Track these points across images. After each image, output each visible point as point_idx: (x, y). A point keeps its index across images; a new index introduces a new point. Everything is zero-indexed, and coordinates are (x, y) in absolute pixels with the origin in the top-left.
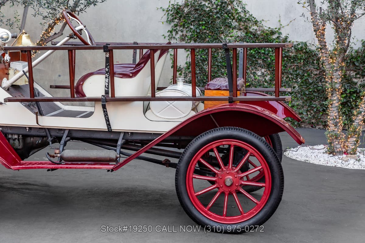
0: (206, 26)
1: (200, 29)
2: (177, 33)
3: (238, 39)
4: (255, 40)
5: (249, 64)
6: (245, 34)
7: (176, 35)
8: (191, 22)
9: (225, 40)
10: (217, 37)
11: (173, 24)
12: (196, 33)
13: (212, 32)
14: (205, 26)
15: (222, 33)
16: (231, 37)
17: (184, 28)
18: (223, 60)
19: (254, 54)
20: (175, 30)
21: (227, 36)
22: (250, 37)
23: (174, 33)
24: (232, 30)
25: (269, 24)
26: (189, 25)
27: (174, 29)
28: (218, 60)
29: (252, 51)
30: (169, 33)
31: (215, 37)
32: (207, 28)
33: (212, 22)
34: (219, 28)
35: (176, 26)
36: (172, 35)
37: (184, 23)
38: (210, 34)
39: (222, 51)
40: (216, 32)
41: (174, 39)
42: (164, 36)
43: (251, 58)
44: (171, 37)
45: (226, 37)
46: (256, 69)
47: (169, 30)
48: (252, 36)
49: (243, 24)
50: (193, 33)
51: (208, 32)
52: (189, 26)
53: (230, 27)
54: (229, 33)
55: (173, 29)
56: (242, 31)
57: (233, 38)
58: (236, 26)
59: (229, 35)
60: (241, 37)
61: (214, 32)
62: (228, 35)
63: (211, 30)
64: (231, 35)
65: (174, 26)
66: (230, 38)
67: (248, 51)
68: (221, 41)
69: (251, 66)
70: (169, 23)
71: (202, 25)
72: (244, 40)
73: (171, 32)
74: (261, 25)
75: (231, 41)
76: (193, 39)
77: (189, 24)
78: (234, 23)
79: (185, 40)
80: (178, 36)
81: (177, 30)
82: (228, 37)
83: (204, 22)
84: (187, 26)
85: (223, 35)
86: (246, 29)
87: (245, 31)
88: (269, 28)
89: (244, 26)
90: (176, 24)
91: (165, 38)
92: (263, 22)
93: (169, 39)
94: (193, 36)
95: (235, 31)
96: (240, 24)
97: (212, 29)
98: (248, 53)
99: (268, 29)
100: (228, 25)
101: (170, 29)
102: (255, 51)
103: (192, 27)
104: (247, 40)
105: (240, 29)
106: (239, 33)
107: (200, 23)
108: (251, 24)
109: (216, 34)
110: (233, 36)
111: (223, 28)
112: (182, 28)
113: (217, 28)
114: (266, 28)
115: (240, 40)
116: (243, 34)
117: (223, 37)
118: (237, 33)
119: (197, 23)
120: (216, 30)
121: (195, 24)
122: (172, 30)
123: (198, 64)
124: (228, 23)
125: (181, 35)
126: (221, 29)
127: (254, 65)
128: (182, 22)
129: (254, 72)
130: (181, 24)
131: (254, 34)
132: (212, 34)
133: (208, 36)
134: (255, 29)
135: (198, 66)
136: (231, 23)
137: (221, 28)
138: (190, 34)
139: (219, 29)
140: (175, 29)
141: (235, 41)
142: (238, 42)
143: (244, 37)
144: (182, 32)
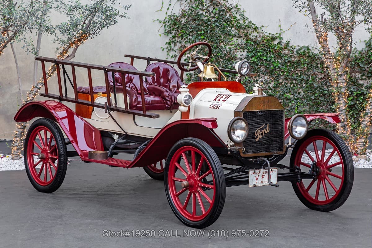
0: (205, 36)
1: (199, 39)
2: (175, 44)
3: (238, 47)
4: (256, 47)
6: (245, 42)
7: (174, 47)
8: (189, 33)
9: (225, 48)
10: (217, 46)
11: (170, 36)
13: (212, 42)
14: (204, 36)
15: (222, 42)
16: (232, 45)
17: (183, 39)
19: (256, 61)
20: (173, 42)
21: (227, 44)
22: (251, 44)
23: (172, 45)
24: (232, 38)
25: (269, 30)
26: (187, 36)
27: (172, 40)
29: (253, 59)
30: (167, 45)
31: (215, 46)
32: (206, 37)
33: (211, 31)
34: (218, 36)
35: (174, 37)
36: (171, 47)
37: (182, 34)
38: (210, 43)
39: (223, 60)
40: (216, 41)
41: (173, 51)
42: (162, 49)
43: (253, 66)
44: (169, 49)
45: (226, 45)
47: (167, 42)
48: (252, 43)
49: (243, 31)
51: (207, 41)
52: (188, 37)
53: (229, 35)
54: (229, 41)
55: (171, 41)
56: (242, 39)
57: (233, 46)
58: (236, 34)
59: (229, 44)
60: (242, 45)
61: (213, 41)
62: (227, 43)
63: (210, 40)
64: (231, 43)
65: (172, 38)
66: (231, 47)
67: (249, 59)
68: (221, 50)
70: (167, 35)
71: (201, 35)
72: (245, 48)
73: (169, 44)
74: (261, 31)
75: (231, 49)
77: (187, 34)
78: (234, 31)
80: (177, 48)
81: (176, 42)
82: (228, 45)
83: (203, 32)
84: (185, 37)
85: (222, 43)
86: (246, 36)
87: (245, 38)
88: (270, 34)
89: (244, 34)
90: (174, 35)
91: (163, 50)
92: (263, 29)
93: (167, 52)
95: (235, 39)
96: (239, 32)
97: (211, 38)
98: (250, 60)
99: (268, 35)
100: (227, 33)
101: (168, 41)
102: (257, 59)
103: (191, 37)
104: (248, 47)
105: (241, 37)
106: (239, 41)
107: (199, 33)
108: (251, 31)
109: (216, 43)
110: (234, 45)
111: (222, 37)
112: (180, 39)
113: (216, 37)
114: (266, 34)
115: (241, 48)
116: (244, 42)
117: (223, 46)
118: (237, 41)
119: (195, 33)
120: (216, 39)
121: (194, 34)
122: (170, 42)
124: (228, 31)
125: (180, 46)
126: (221, 38)
128: (180, 33)
129: (257, 80)
130: (179, 35)
131: (254, 41)
134: (255, 35)
136: (230, 31)
137: (221, 37)
139: (219, 38)
140: (173, 40)
141: (236, 50)
142: (238, 50)
143: (245, 45)
144: (181, 43)
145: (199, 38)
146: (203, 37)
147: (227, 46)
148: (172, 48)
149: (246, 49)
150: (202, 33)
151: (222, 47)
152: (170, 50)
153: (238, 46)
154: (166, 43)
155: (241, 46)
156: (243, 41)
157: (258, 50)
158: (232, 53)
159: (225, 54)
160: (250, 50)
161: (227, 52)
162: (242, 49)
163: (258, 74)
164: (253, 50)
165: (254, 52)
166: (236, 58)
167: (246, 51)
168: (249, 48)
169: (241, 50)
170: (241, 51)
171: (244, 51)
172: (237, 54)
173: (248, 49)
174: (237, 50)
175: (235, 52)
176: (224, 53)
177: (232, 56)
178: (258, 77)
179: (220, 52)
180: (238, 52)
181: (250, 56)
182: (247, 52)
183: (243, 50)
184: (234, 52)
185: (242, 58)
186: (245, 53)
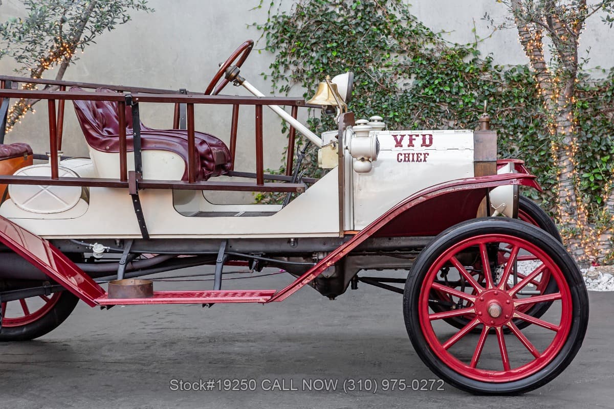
0: (340, 52)
1: (328, 58)
2: (287, 68)
3: (399, 71)
4: (432, 69)
5: (424, 114)
6: (411, 60)
7: (285, 72)
8: (311, 46)
9: (376, 73)
10: (361, 69)
11: (278, 52)
12: (321, 65)
13: (352, 62)
14: (337, 51)
15: (370, 61)
16: (387, 66)
17: (299, 57)
18: (377, 110)
19: (432, 95)
20: (283, 63)
21: (379, 65)
22: (422, 64)
23: (281, 68)
24: (388, 54)
25: (455, 38)
26: (307, 52)
27: (280, 61)
28: (366, 112)
29: (427, 90)
30: (273, 69)
31: (357, 70)
32: (342, 54)
33: (349, 43)
34: (363, 52)
35: (284, 55)
36: (279, 72)
37: (299, 48)
38: (348, 64)
39: (373, 94)
40: (359, 60)
41: (283, 79)
42: (264, 76)
43: (427, 103)
44: (276, 76)
45: (378, 68)
46: (438, 121)
47: (272, 64)
48: (424, 63)
49: (406, 41)
50: (315, 66)
51: (343, 61)
52: (308, 54)
53: (383, 48)
54: (383, 60)
55: (278, 61)
56: (406, 55)
57: (391, 68)
58: (395, 47)
59: (384, 65)
60: (405, 65)
61: (354, 60)
62: (380, 63)
63: (349, 58)
64: (387, 63)
65: (281, 56)
66: (385, 69)
67: (420, 91)
68: (368, 76)
69: (427, 116)
70: (271, 50)
71: (332, 49)
72: (412, 71)
73: (276, 67)
74: (440, 40)
75: (387, 74)
76: (317, 75)
77: (308, 49)
78: (392, 42)
79: (303, 79)
80: (289, 73)
81: (287, 63)
82: (381, 67)
83: (335, 44)
84: (303, 54)
85: (371, 64)
87: (412, 54)
88: (456, 45)
89: (409, 46)
90: (284, 51)
91: (265, 78)
92: (443, 36)
93: (273, 81)
94: (317, 71)
95: (393, 55)
96: (400, 43)
97: (350, 54)
98: (421, 94)
99: (454, 46)
100: (379, 45)
101: (274, 62)
102: (433, 90)
103: (314, 54)
104: (417, 70)
105: (403, 52)
106: (401, 59)
107: (328, 46)
109: (359, 64)
110: (391, 66)
111: (371, 52)
112: (295, 58)
113: (359, 53)
114: (450, 46)
115: (404, 72)
116: (409, 60)
117: (372, 68)
118: (397, 58)
119: (322, 46)
120: (359, 56)
121: (319, 49)
122: (277, 63)
123: (331, 122)
124: (380, 41)
125: (295, 71)
126: (368, 55)
127: (433, 115)
128: (294, 47)
130: (293, 51)
131: (428, 59)
132: (352, 63)
133: (344, 69)
134: (430, 48)
135: (330, 125)
136: (384, 42)
137: (367, 52)
138: (312, 67)
139: (363, 54)
140: (283, 60)
141: (395, 75)
142: (400, 74)
143: (411, 65)
144: (296, 65)
145: (329, 55)
146: (335, 54)
147: (380, 69)
148: (280, 74)
149: (414, 72)
150: (333, 47)
151: (370, 70)
152: (278, 77)
153: (399, 69)
154: (270, 65)
155: (404, 69)
156: (407, 58)
157: (435, 75)
158: (387, 81)
159: (376, 82)
160: (421, 75)
161: (380, 80)
162: (407, 73)
163: (437, 117)
164: (426, 75)
165: (427, 78)
166: (396, 90)
167: (413, 76)
168: (419, 71)
169: (405, 75)
170: (404, 78)
171: (410, 78)
172: (398, 81)
173: (417, 73)
174: (398, 76)
175: (394, 80)
176: (374, 81)
177: (387, 87)
178: (435, 124)
179: (366, 80)
180: (399, 78)
181: (420, 85)
182: (416, 78)
183: (408, 75)
184: (391, 80)
185: (406, 90)
186: (411, 81)
